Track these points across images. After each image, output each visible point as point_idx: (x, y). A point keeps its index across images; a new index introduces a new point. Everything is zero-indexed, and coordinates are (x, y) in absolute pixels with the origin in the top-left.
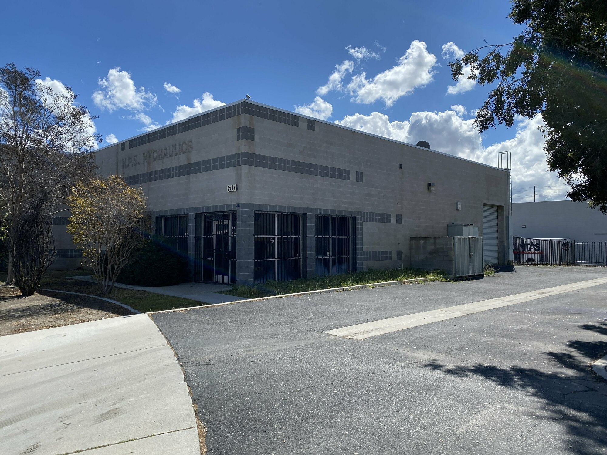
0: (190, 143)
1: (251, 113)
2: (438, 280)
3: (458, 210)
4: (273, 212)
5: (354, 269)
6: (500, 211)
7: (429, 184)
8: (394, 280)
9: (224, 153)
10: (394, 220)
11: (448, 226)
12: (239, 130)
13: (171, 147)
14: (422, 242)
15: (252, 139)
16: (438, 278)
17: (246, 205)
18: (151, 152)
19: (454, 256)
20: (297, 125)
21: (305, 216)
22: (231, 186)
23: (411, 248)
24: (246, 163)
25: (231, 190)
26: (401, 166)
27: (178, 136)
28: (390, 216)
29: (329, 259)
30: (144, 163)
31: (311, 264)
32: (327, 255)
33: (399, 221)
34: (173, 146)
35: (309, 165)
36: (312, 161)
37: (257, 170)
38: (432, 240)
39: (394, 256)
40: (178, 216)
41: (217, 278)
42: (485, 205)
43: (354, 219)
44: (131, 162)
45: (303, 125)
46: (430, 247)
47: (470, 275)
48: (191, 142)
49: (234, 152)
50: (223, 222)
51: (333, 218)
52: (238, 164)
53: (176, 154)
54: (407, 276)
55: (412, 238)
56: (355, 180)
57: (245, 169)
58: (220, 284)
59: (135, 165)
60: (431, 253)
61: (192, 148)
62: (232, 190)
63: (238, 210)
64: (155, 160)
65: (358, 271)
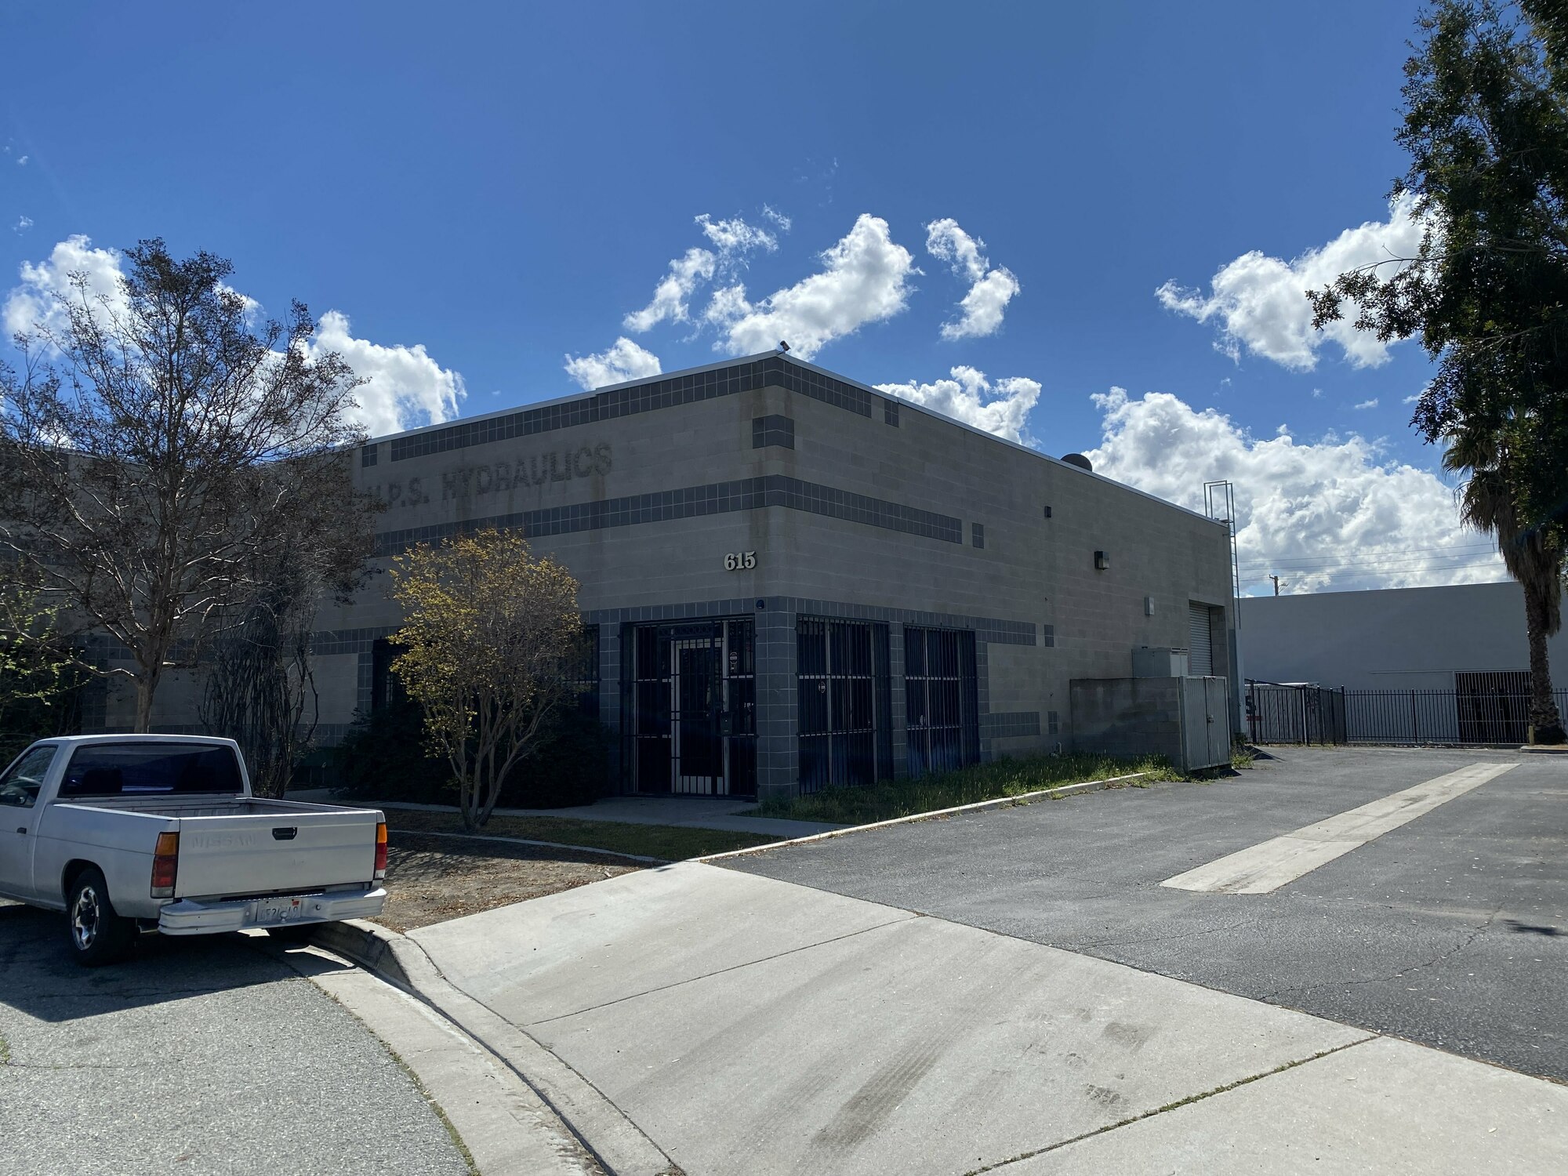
0: (603, 452)
1: (788, 385)
2: (1162, 780)
3: (1148, 615)
4: (820, 617)
5: (975, 758)
6: (1214, 618)
7: (1099, 556)
10: (1040, 640)
11: (1133, 652)
12: (758, 423)
13: (539, 459)
14: (1100, 690)
15: (790, 445)
16: (1160, 773)
17: (777, 602)
18: (471, 470)
19: (1183, 722)
20: (867, 413)
22: (740, 557)
23: (1073, 705)
24: (780, 501)
25: (737, 565)
26: (1048, 512)
27: (561, 435)
28: (1032, 628)
29: (924, 732)
30: (445, 498)
31: (898, 745)
33: (1049, 643)
34: (545, 457)
35: (892, 508)
36: (893, 497)
38: (1125, 687)
39: (1044, 724)
41: (681, 782)
42: (1192, 604)
43: (969, 637)
44: (399, 495)
45: (878, 413)
46: (1122, 703)
47: (1210, 766)
48: (607, 448)
49: (745, 474)
50: (713, 643)
51: (907, 631)
52: (759, 502)
53: (560, 478)
55: (1073, 683)
56: (971, 543)
57: (777, 515)
59: (414, 503)
60: (1124, 716)
61: (610, 464)
62: (740, 566)
63: (759, 614)
64: (482, 491)
65: (982, 763)
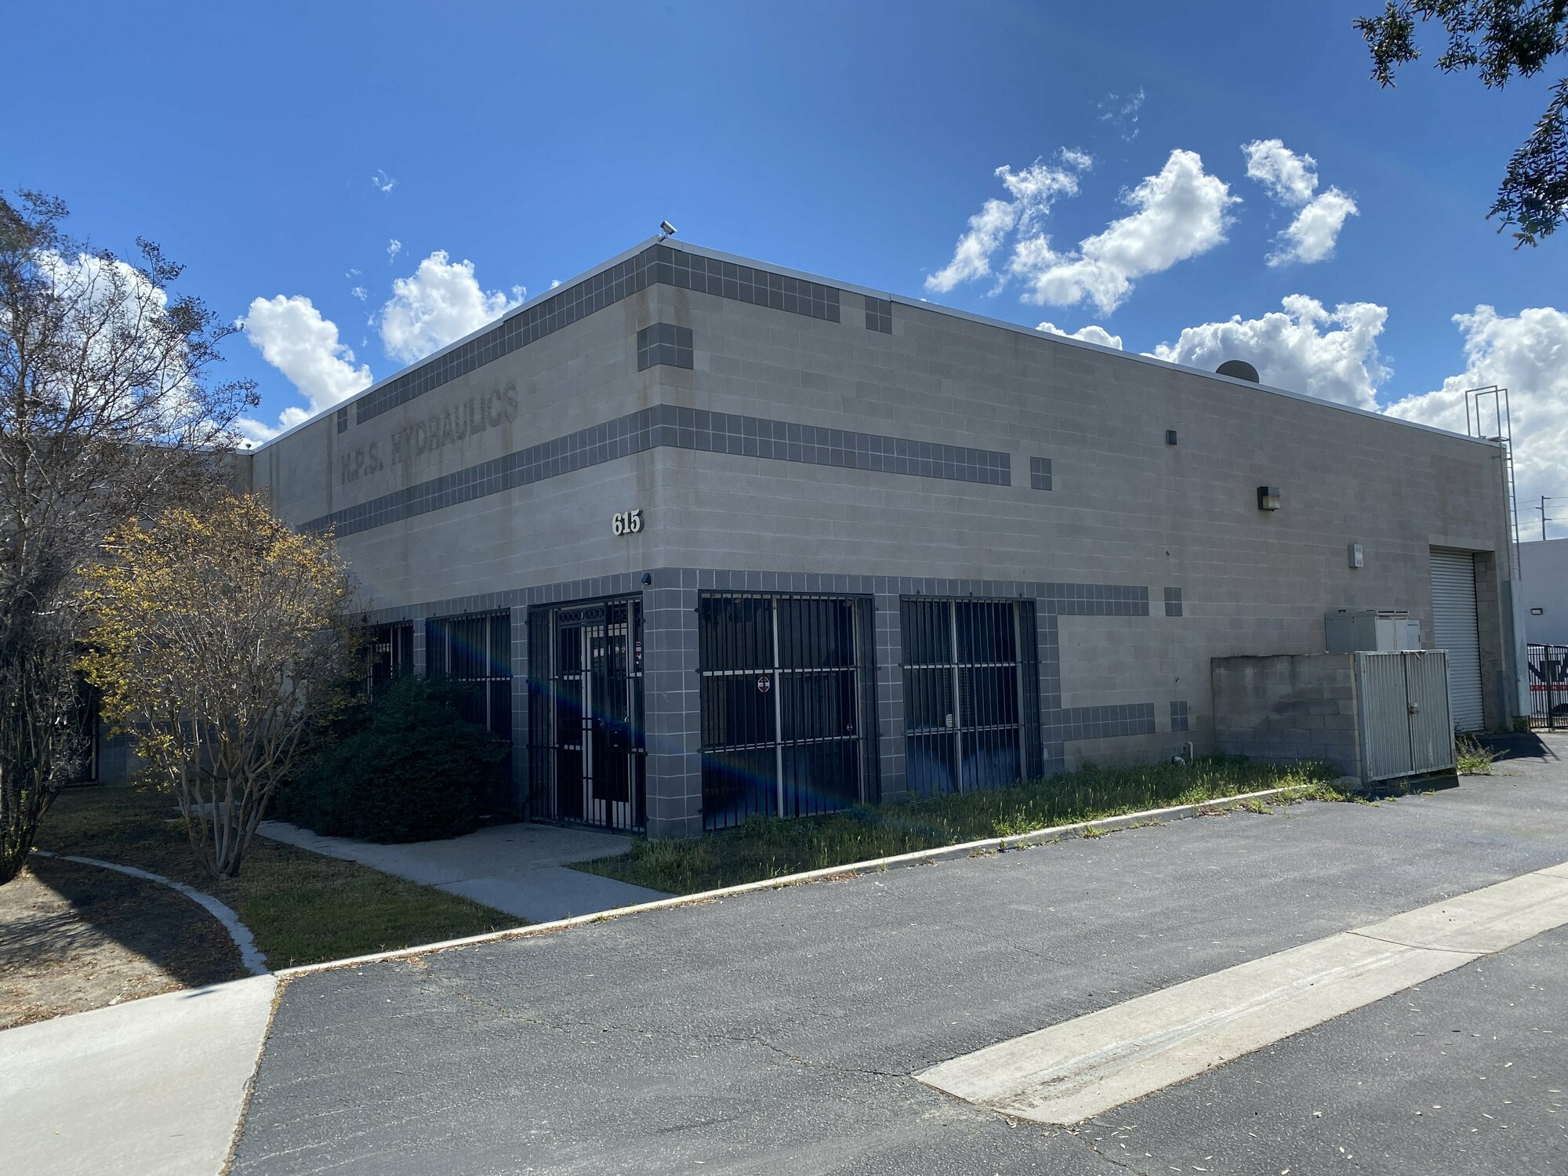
0: (511, 394)
1: (681, 282)
2: (1312, 798)
3: (1353, 568)
4: (762, 593)
5: (1037, 769)
6: (1481, 567)
7: (1263, 492)
8: (1169, 805)
9: (606, 411)
10: (1157, 608)
11: (1326, 618)
12: (642, 336)
13: (461, 408)
14: (1249, 672)
15: (686, 362)
16: (1311, 788)
17: (669, 575)
18: (411, 428)
19: (1360, 715)
20: (834, 316)
21: (867, 603)
22: (626, 517)
23: (1215, 693)
24: (668, 439)
25: (623, 528)
26: (1171, 438)
27: (477, 376)
28: (1144, 593)
29: (952, 737)
30: (393, 464)
31: (893, 757)
32: (944, 724)
33: (1173, 610)
34: (465, 405)
35: (877, 442)
36: (883, 427)
37: (706, 464)
38: (1282, 667)
39: (1163, 720)
40: (489, 616)
41: (594, 808)
42: (1435, 550)
43: (1029, 607)
44: (362, 464)
45: (854, 316)
46: (1278, 689)
47: (1413, 773)
48: (513, 388)
49: (632, 408)
50: (606, 630)
51: (959, 606)
52: (644, 445)
53: (476, 430)
54: (1213, 790)
55: (1216, 662)
56: (1027, 484)
57: (663, 458)
58: (600, 827)
59: (373, 470)
60: (1281, 707)
61: (516, 408)
62: (627, 530)
63: (649, 592)
64: (420, 451)
65: (1048, 775)
